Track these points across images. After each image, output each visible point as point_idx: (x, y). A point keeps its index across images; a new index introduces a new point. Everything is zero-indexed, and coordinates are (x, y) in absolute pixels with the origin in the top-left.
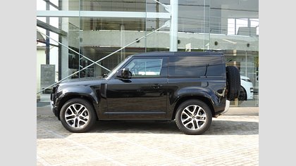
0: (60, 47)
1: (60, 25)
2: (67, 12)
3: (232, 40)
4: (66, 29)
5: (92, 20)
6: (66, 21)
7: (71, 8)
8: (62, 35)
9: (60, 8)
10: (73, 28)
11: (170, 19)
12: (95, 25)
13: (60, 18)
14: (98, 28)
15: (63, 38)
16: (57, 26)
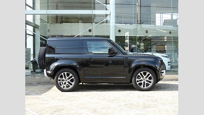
0: (34, 36)
1: (34, 20)
2: (38, 11)
3: (163, 30)
4: (38, 23)
5: (57, 16)
6: (38, 17)
7: (42, 8)
8: (35, 27)
9: (34, 8)
10: (43, 22)
11: (110, 15)
12: (59, 20)
13: (34, 15)
14: (62, 22)
15: (36, 30)
16: (32, 21)
